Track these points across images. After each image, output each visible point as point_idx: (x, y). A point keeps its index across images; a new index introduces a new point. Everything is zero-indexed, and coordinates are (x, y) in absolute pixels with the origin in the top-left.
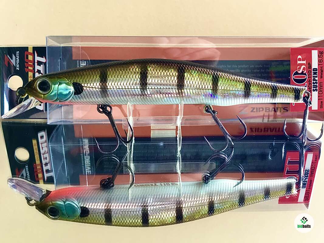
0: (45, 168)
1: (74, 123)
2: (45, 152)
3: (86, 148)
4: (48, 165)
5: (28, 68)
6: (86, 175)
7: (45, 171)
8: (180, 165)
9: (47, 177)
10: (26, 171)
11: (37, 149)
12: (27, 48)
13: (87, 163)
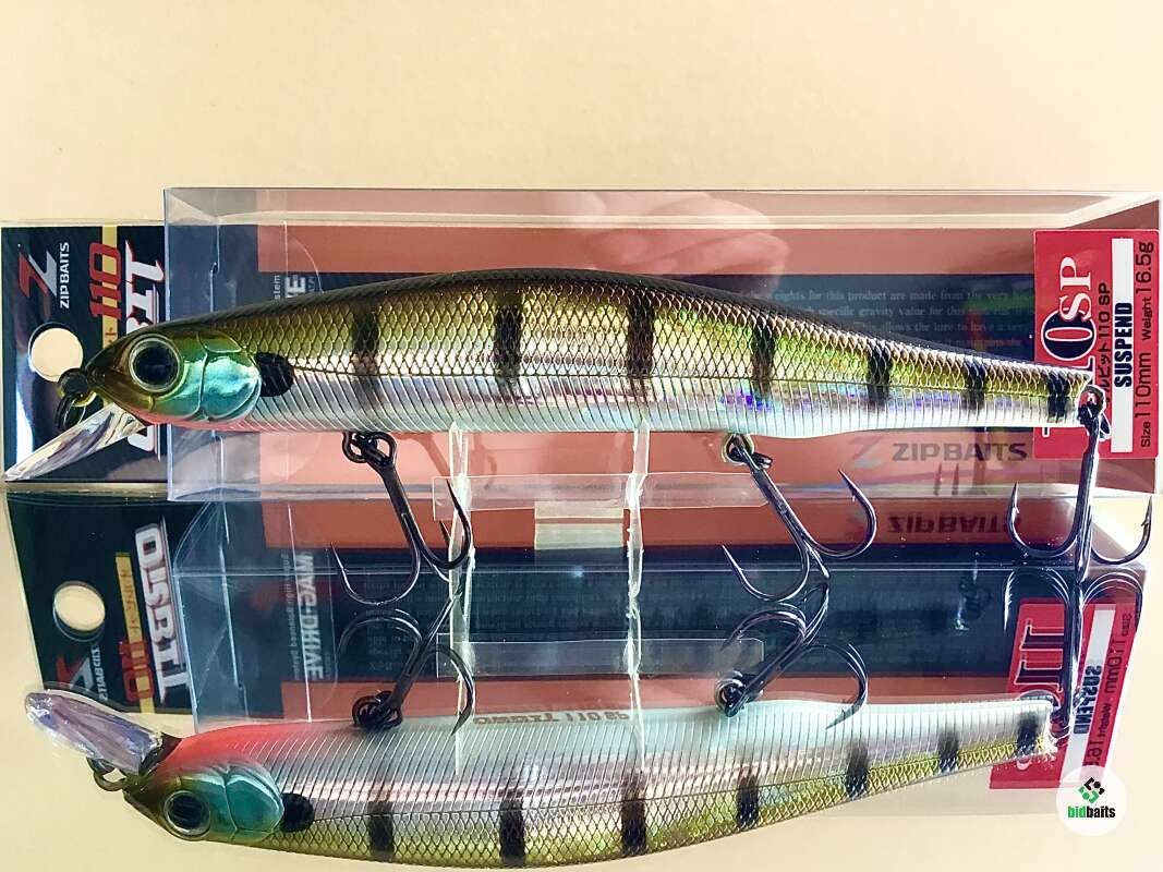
0: (159, 657)
1: (264, 497)
2: (160, 601)
3: (305, 586)
4: (169, 647)
5: (99, 301)
6: (304, 681)
7: (158, 667)
8: (637, 649)
9: (167, 689)
10: (93, 667)
11: (133, 588)
12: (96, 232)
13: (308, 640)
